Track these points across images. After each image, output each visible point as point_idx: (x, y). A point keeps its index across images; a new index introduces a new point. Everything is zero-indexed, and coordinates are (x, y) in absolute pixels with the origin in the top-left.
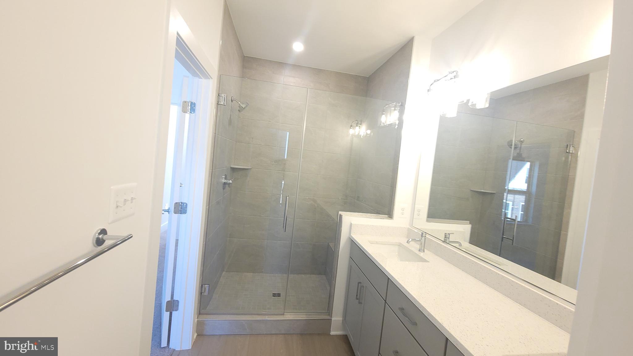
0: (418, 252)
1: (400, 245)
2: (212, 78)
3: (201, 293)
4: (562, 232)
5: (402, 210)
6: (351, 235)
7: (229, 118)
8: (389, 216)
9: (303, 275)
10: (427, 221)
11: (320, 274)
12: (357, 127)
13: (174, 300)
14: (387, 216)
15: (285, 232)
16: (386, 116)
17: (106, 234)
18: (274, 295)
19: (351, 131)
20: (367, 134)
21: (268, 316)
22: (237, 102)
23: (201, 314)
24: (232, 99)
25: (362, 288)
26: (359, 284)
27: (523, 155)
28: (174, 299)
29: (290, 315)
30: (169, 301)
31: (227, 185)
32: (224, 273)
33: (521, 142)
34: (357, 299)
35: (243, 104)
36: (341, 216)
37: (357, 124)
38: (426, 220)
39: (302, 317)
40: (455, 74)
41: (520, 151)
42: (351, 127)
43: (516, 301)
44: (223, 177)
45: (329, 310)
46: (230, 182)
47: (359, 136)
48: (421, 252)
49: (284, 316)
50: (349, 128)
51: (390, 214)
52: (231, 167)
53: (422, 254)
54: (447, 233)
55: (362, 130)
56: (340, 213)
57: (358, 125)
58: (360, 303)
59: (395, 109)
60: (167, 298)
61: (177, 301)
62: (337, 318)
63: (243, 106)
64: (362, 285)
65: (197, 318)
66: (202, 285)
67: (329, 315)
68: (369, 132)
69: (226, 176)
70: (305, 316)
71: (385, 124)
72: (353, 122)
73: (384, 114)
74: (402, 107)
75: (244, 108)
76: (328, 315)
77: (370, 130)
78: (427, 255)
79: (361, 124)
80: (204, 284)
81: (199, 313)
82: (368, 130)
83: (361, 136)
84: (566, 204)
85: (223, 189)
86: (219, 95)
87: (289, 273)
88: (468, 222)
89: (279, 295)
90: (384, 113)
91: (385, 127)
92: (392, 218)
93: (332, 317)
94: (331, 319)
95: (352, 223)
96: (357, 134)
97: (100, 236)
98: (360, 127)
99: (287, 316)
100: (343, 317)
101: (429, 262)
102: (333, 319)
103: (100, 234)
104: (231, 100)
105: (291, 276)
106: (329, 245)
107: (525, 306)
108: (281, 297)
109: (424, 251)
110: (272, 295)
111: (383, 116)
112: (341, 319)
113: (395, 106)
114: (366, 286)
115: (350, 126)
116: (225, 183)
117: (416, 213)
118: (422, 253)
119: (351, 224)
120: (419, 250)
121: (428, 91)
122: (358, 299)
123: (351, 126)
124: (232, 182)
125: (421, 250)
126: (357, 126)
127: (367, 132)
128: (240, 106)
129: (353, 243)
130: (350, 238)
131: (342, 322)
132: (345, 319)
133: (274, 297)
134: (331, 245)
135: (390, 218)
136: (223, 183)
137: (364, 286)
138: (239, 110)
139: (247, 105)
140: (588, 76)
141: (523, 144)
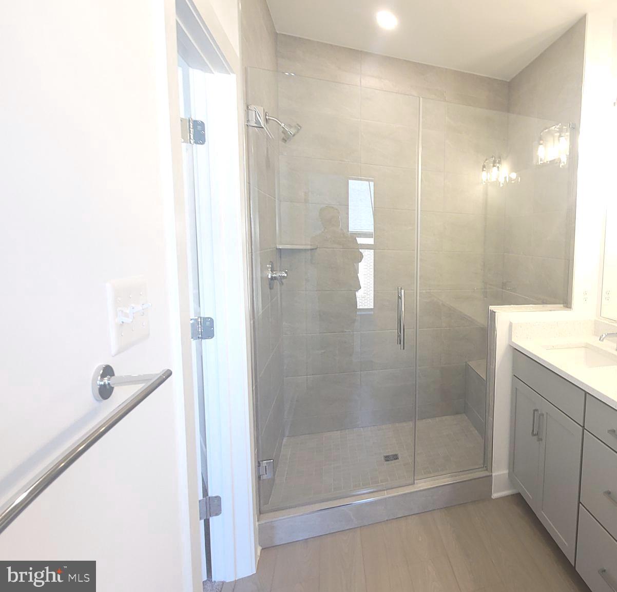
1: (586, 347)
3: (259, 477)
5: (585, 294)
6: (513, 340)
8: (565, 305)
9: (430, 420)
11: (458, 413)
13: (209, 497)
14: (562, 305)
15: (404, 349)
16: (545, 148)
17: (114, 375)
18: (387, 458)
19: (484, 176)
20: (511, 179)
21: (388, 491)
22: (279, 124)
23: (263, 514)
24: (267, 117)
25: (541, 417)
26: (535, 412)
28: (210, 495)
29: (425, 482)
31: (278, 281)
32: (285, 440)
34: (533, 435)
35: (290, 126)
36: (493, 313)
37: (494, 162)
39: (445, 480)
42: (485, 169)
44: (267, 266)
45: (487, 461)
46: (283, 275)
47: (496, 183)
49: (415, 485)
50: (481, 169)
51: (566, 303)
52: (278, 247)
55: (503, 173)
56: (492, 308)
57: (495, 164)
58: (540, 440)
59: (560, 135)
61: (216, 497)
62: (500, 472)
63: (291, 131)
64: (540, 413)
65: (258, 521)
66: (259, 463)
67: (487, 470)
68: (514, 175)
69: (272, 263)
70: (448, 479)
71: (545, 161)
73: (541, 144)
75: (294, 135)
76: (485, 470)
77: (515, 172)
79: (499, 163)
80: (261, 460)
81: (260, 511)
82: (512, 172)
83: (500, 184)
85: (271, 289)
87: (417, 418)
89: (395, 457)
90: (541, 142)
91: (544, 165)
92: (570, 308)
93: (492, 472)
94: (492, 475)
95: (512, 322)
96: (493, 179)
97: (106, 380)
98: (498, 168)
99: (420, 485)
100: (509, 469)
102: (494, 474)
103: (103, 376)
104: (264, 119)
106: (467, 366)
108: (400, 459)
110: (383, 459)
111: (541, 148)
112: (506, 472)
113: (561, 131)
114: (547, 413)
115: (482, 167)
116: (273, 279)
119: (511, 325)
122: (535, 435)
123: (484, 167)
124: (286, 275)
126: (494, 166)
127: (510, 176)
128: (284, 132)
129: (517, 354)
130: (510, 346)
131: (509, 476)
132: (513, 471)
133: (388, 462)
134: (472, 364)
135: (567, 307)
136: (270, 277)
137: (543, 415)
138: (283, 139)
139: (299, 128)
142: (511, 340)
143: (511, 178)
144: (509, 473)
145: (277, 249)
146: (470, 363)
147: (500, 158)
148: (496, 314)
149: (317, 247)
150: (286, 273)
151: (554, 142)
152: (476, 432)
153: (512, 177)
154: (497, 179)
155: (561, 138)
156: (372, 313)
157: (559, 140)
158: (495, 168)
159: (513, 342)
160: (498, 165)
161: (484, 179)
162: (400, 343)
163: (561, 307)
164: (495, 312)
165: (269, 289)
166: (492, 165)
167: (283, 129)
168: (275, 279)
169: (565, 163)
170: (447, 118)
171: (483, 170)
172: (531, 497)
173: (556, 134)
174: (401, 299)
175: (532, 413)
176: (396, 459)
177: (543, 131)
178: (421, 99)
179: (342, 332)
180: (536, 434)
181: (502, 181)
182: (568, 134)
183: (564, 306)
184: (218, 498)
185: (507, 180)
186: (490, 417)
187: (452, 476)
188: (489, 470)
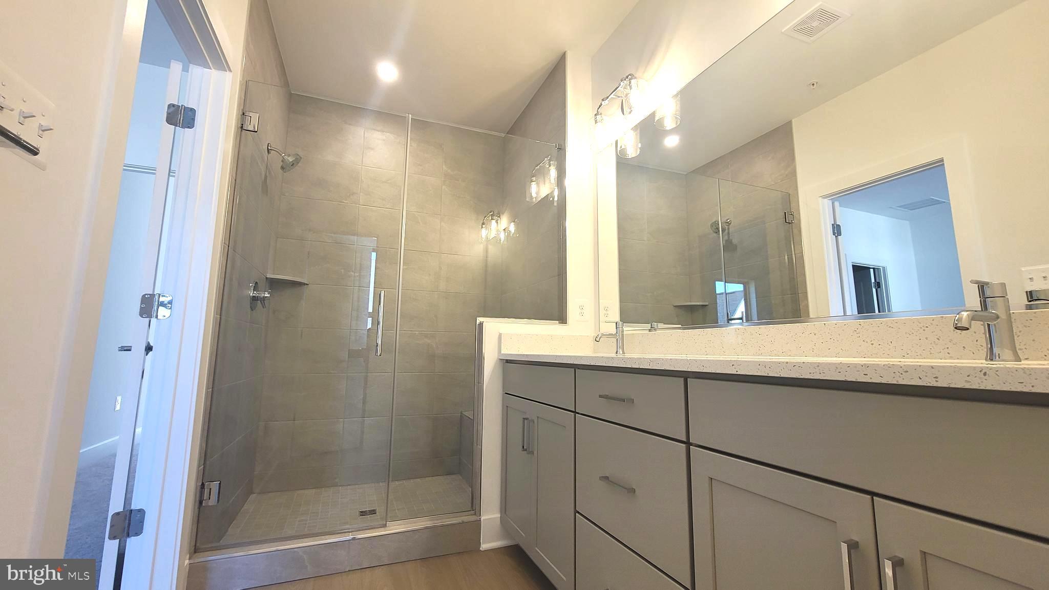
2: (230, 71)
3: (201, 502)
5: (581, 308)
6: (503, 352)
7: (263, 179)
8: (560, 320)
9: (419, 480)
11: (449, 473)
13: (132, 509)
14: (558, 322)
16: (538, 184)
18: (363, 513)
19: (484, 232)
20: (510, 233)
21: (353, 532)
22: (279, 153)
24: (270, 148)
26: (525, 421)
27: (733, 241)
28: (133, 505)
29: (399, 525)
30: (118, 514)
31: (259, 302)
32: (253, 497)
33: (728, 224)
34: (524, 449)
36: (481, 324)
37: (492, 215)
39: (424, 523)
41: (729, 237)
44: (251, 285)
45: (474, 503)
46: (266, 295)
47: (497, 239)
48: (620, 354)
49: (387, 528)
50: (481, 227)
51: (562, 318)
52: (268, 277)
56: (479, 320)
58: (530, 453)
60: (116, 505)
61: (140, 511)
62: (490, 515)
63: (289, 160)
64: (529, 421)
66: (202, 482)
67: (475, 514)
68: (513, 227)
69: (257, 284)
70: (427, 522)
72: (485, 217)
74: (560, 151)
75: (293, 163)
76: (472, 514)
77: (514, 223)
80: (206, 479)
81: (195, 548)
82: (511, 224)
85: (252, 309)
86: (243, 114)
89: (373, 512)
92: (566, 323)
93: (480, 516)
94: (480, 520)
95: (501, 332)
96: (494, 235)
99: (393, 527)
100: (501, 511)
102: (482, 518)
104: (267, 149)
105: (394, 484)
106: (462, 416)
108: (377, 514)
109: (623, 353)
110: (358, 513)
112: (498, 515)
114: (538, 417)
115: (481, 224)
116: (254, 299)
117: (602, 312)
119: (500, 335)
120: (616, 353)
121: (596, 116)
123: (483, 224)
124: (269, 295)
125: (620, 350)
126: (492, 219)
127: (510, 228)
129: (508, 366)
130: (499, 360)
132: (505, 514)
133: (363, 517)
135: (563, 323)
136: (251, 296)
137: (533, 421)
138: (282, 167)
139: (299, 159)
140: (790, 123)
141: (730, 226)
142: (501, 352)
143: (510, 231)
144: (500, 517)
145: (266, 278)
148: (484, 331)
153: (512, 230)
154: (497, 234)
158: (494, 222)
159: (504, 354)
161: (484, 237)
164: (482, 328)
165: (249, 310)
167: (283, 158)
168: (257, 298)
170: (444, 167)
171: (483, 228)
172: (525, 535)
175: (521, 422)
176: (373, 514)
180: (528, 449)
181: (502, 236)
184: (142, 512)
185: (507, 234)
188: (477, 513)
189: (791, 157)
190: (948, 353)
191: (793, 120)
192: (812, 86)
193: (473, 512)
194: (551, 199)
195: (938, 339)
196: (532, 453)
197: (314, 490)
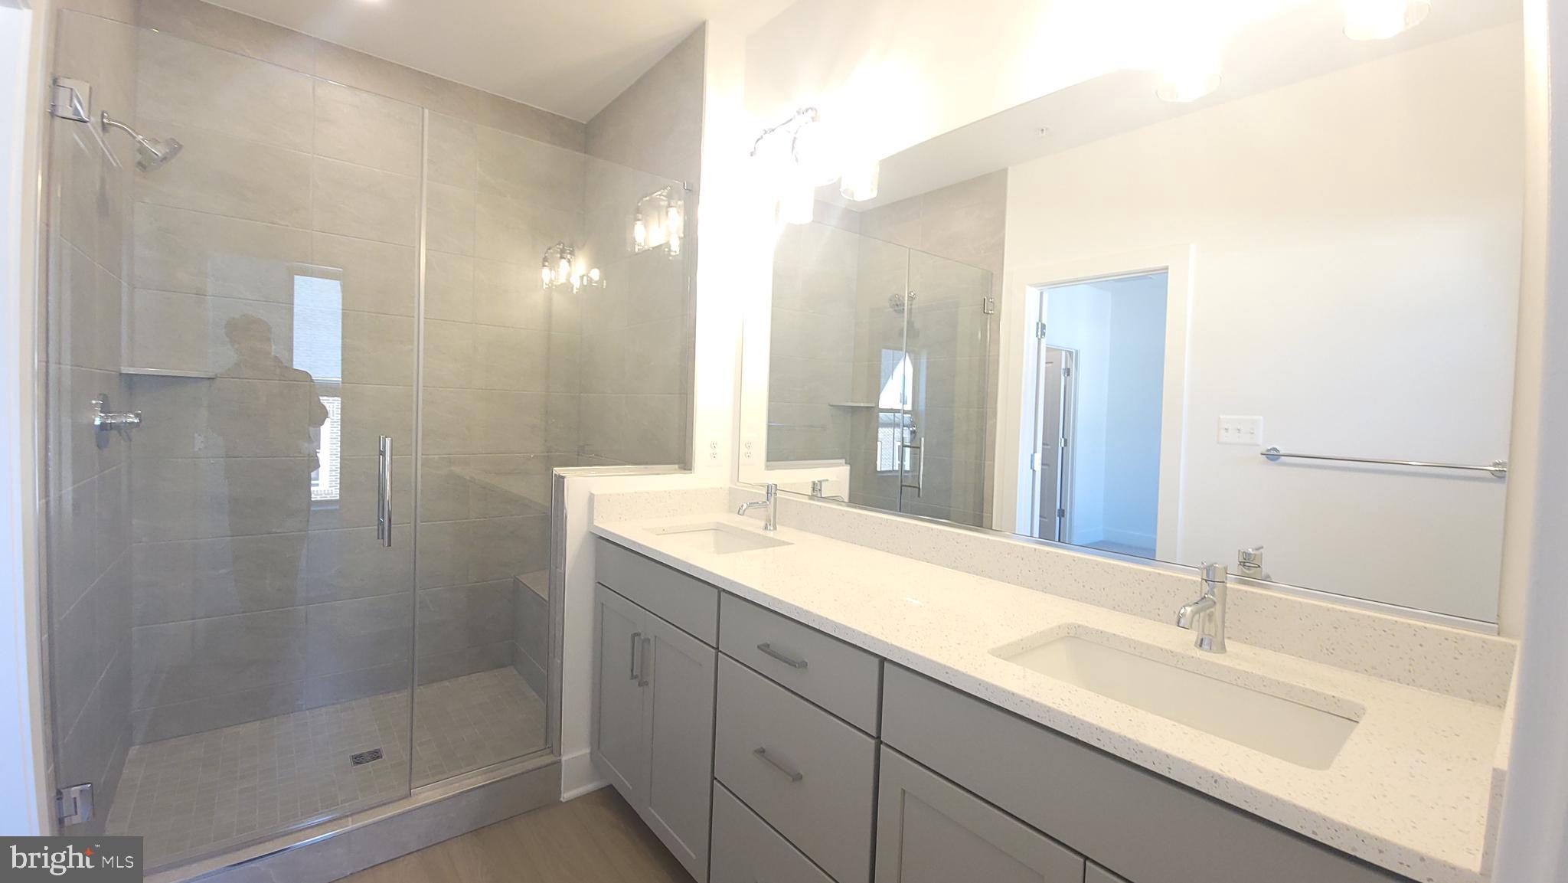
0: (762, 532)
1: (718, 529)
3: (60, 818)
4: (987, 463)
5: (713, 446)
6: (596, 523)
8: (682, 465)
9: (446, 683)
10: (768, 468)
11: (500, 666)
12: (563, 260)
14: (676, 466)
15: (390, 545)
16: (646, 226)
18: (358, 760)
19: (546, 274)
20: (590, 282)
21: (355, 816)
22: (131, 135)
24: (105, 121)
25: (646, 644)
26: (636, 638)
29: (430, 789)
31: (116, 432)
32: (133, 751)
33: (910, 299)
34: (633, 677)
35: (155, 141)
36: (561, 479)
37: (562, 252)
38: (764, 467)
40: (811, 113)
42: (546, 264)
43: (968, 570)
44: (94, 402)
45: (550, 736)
46: (129, 420)
47: (567, 287)
48: (770, 530)
49: (414, 797)
50: (541, 264)
51: (683, 460)
52: (123, 372)
53: (771, 534)
54: (816, 481)
55: (578, 269)
56: (558, 471)
57: (565, 255)
58: (643, 684)
59: (669, 205)
62: (575, 752)
63: (158, 151)
64: (643, 638)
67: (552, 752)
68: (595, 274)
69: (105, 399)
71: (646, 247)
72: (549, 249)
73: (639, 220)
74: (690, 194)
75: (165, 159)
76: (547, 754)
77: (599, 269)
78: (782, 533)
79: (572, 253)
82: (593, 268)
83: (572, 289)
84: (988, 410)
85: (99, 447)
86: (55, 83)
88: (843, 461)
89: (376, 755)
90: (640, 216)
92: (690, 470)
93: (560, 755)
94: (560, 762)
95: (593, 492)
96: (562, 280)
98: (569, 261)
99: (424, 795)
100: (591, 744)
101: (792, 544)
102: (564, 758)
104: (100, 124)
106: (516, 582)
107: (982, 573)
108: (384, 756)
109: (775, 528)
110: (349, 761)
111: (639, 226)
112: (588, 751)
113: (669, 197)
114: (655, 637)
115: (541, 260)
116: (103, 426)
117: (743, 450)
118: (772, 532)
119: (592, 497)
120: (766, 528)
121: (752, 155)
122: (635, 677)
123: (545, 259)
124: (137, 420)
125: (771, 524)
126: (562, 257)
127: (590, 275)
128: (142, 150)
129: (604, 544)
130: (591, 532)
131: (591, 757)
132: (599, 748)
133: (359, 766)
134: (525, 579)
135: (685, 469)
136: (97, 422)
137: (649, 640)
138: (140, 164)
139: (175, 148)
140: (1005, 170)
141: (914, 302)
142: (593, 523)
143: (591, 279)
144: (591, 753)
145: (121, 374)
146: (524, 578)
147: (572, 247)
148: (565, 480)
149: (216, 375)
150: (137, 416)
151: (659, 219)
152: (534, 693)
153: (593, 278)
154: (568, 280)
155: (671, 209)
156: (338, 507)
157: (667, 213)
158: (564, 262)
159: (597, 527)
160: (569, 257)
161: (546, 280)
162: (383, 538)
163: (676, 470)
164: (563, 478)
165: (96, 448)
166: (559, 255)
167: (138, 145)
168: (111, 429)
169: (678, 253)
170: (478, 169)
171: (544, 266)
172: (631, 788)
173: (662, 203)
174: (384, 456)
176: (378, 757)
177: (642, 199)
178: (426, 111)
179: (269, 533)
180: (639, 676)
181: (576, 283)
182: (681, 203)
183: (680, 468)
185: (585, 283)
186: (556, 659)
187: (485, 773)
188: (554, 752)
189: (999, 223)
190: (1159, 615)
191: (1010, 168)
192: (1040, 132)
193: (548, 751)
194: (667, 250)
195: (1151, 597)
196: (646, 683)
197: (258, 723)
